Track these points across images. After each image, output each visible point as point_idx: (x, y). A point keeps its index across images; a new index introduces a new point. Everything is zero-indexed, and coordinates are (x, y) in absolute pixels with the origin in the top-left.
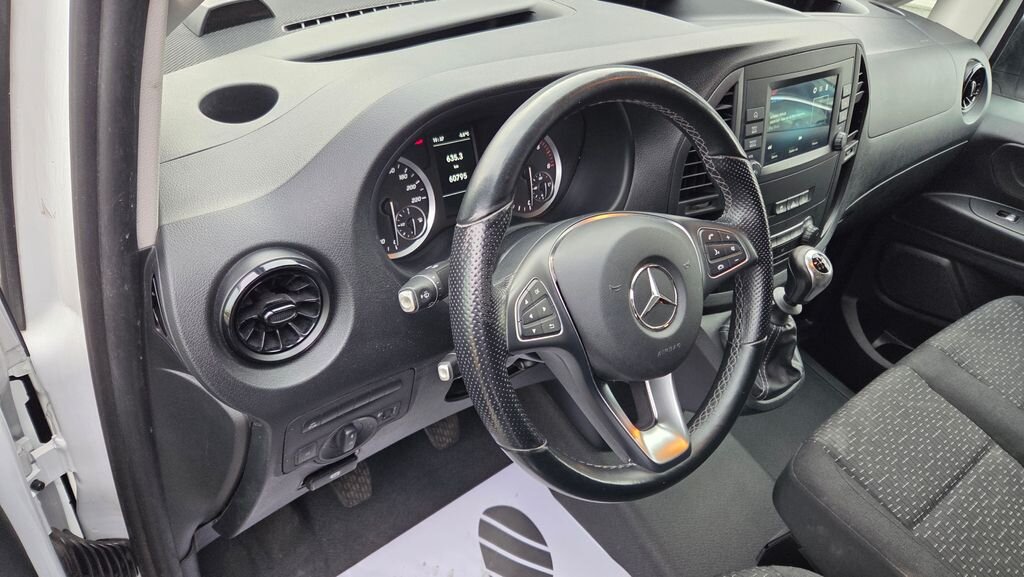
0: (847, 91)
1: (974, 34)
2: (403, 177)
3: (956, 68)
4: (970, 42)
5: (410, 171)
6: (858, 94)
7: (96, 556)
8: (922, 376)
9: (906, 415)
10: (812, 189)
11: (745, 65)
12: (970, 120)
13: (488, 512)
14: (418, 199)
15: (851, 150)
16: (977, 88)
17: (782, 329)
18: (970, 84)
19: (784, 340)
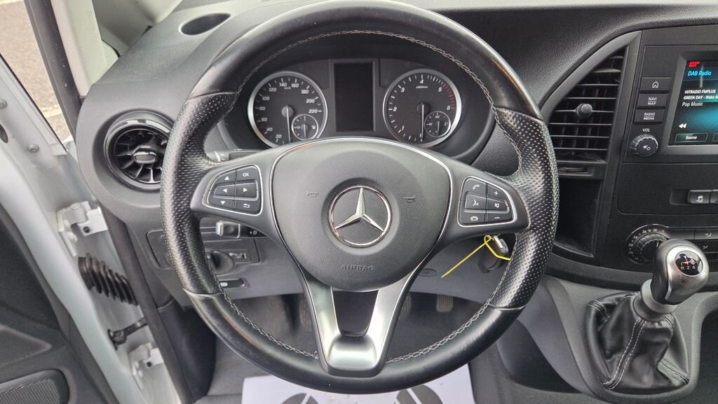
2: (304, 92)
5: (312, 88)
7: (122, 288)
11: (644, 28)
14: (315, 111)
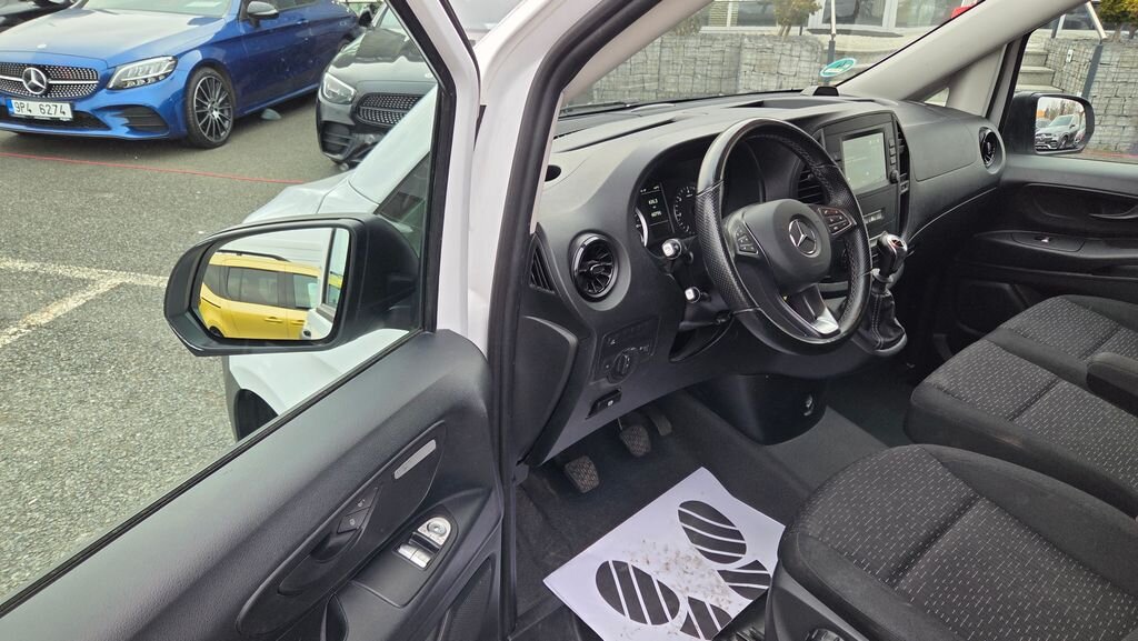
0: (892, 144)
1: (980, 110)
3: (972, 135)
4: (979, 118)
6: (900, 147)
8: (997, 344)
9: (989, 365)
10: (883, 209)
11: (824, 126)
12: (994, 171)
13: (682, 506)
15: (905, 186)
16: (992, 148)
17: (882, 296)
18: (986, 144)
19: (886, 305)
